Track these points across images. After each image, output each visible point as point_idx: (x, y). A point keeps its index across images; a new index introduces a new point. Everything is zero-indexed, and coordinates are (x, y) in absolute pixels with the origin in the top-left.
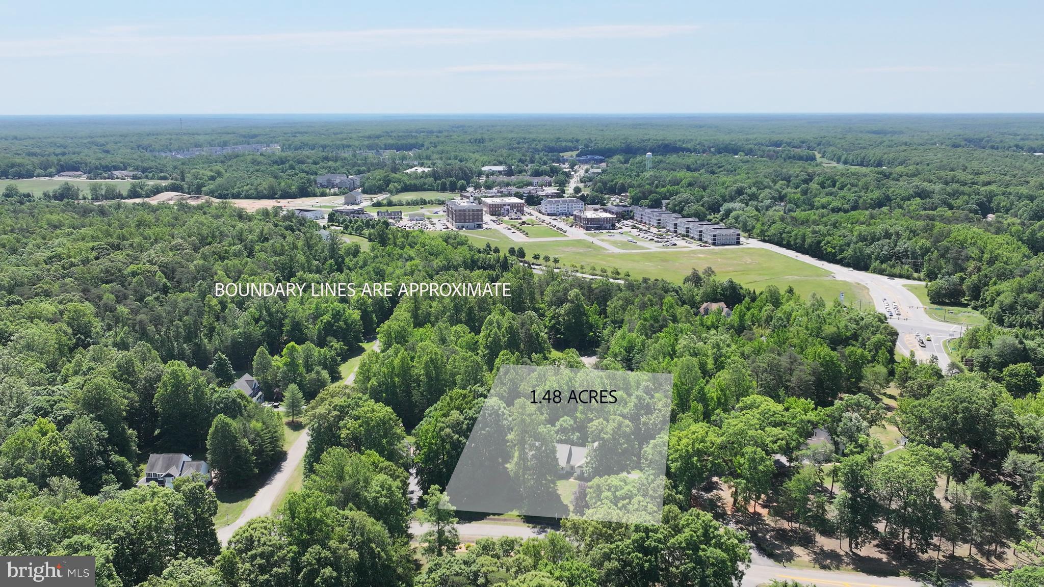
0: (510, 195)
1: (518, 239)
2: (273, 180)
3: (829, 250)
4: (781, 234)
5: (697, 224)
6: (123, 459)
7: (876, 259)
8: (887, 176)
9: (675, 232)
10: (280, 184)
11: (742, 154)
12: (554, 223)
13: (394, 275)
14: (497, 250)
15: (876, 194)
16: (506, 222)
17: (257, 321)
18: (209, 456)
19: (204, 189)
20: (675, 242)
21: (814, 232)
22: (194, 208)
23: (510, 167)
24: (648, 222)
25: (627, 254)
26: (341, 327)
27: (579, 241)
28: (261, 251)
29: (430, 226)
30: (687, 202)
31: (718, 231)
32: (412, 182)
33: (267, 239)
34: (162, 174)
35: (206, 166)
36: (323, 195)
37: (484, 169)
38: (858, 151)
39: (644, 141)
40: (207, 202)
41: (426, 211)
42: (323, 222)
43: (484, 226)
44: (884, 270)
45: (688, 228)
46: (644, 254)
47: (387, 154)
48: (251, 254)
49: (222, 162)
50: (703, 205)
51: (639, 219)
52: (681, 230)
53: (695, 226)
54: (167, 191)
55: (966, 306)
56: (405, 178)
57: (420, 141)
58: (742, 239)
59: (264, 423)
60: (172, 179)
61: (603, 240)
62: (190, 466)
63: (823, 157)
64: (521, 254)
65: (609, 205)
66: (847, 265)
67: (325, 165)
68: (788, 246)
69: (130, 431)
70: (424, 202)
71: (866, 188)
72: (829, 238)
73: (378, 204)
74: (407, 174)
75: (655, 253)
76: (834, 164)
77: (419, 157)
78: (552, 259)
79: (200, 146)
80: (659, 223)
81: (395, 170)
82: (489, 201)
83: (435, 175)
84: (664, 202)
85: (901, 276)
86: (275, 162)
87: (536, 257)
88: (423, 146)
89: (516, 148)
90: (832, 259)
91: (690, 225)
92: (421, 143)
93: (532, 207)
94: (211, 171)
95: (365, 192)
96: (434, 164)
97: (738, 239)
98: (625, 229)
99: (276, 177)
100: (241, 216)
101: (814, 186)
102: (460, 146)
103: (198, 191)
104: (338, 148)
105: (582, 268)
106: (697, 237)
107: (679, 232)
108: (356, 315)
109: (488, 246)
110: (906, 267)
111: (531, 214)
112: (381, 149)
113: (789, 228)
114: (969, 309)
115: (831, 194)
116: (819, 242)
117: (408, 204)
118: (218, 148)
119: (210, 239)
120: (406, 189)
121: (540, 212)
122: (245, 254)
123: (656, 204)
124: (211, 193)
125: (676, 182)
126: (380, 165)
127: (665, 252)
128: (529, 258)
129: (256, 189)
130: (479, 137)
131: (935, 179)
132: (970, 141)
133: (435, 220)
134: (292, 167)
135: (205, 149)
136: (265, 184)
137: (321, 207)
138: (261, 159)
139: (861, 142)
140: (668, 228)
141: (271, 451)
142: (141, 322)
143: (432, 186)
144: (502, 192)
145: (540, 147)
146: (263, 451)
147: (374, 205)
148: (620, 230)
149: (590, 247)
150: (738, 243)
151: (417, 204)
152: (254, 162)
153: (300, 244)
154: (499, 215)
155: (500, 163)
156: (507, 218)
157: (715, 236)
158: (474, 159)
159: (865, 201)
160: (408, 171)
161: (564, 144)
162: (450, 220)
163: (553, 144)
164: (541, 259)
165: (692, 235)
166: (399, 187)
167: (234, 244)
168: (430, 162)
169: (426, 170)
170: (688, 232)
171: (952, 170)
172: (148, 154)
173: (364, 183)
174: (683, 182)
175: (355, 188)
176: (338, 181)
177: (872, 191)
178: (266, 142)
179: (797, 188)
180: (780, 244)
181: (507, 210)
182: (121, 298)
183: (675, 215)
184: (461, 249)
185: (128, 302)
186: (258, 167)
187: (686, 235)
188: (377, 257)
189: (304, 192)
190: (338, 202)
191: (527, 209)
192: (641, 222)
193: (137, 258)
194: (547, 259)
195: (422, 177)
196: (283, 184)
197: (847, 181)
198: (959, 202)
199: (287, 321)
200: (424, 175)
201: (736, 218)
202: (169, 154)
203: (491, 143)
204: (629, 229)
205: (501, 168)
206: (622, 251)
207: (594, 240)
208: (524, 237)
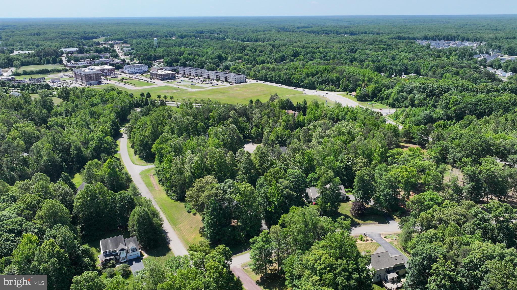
1: (131, 88)
3: (295, 81)
9: (210, 78)
12: (139, 78)
16: (112, 79)
20: (216, 83)
23: (78, 48)
24: (189, 74)
27: (165, 86)
31: (237, 76)
37: (63, 50)
41: (54, 76)
43: (103, 82)
45: (216, 76)
50: (211, 64)
51: (183, 73)
52: (213, 77)
58: (247, 80)
64: (149, 96)
68: (271, 81)
75: (213, 89)
78: (169, 97)
80: (197, 74)
84: (187, 63)
87: (159, 97)
91: (217, 74)
93: (118, 70)
97: (245, 79)
106: (224, 80)
111: (121, 74)
116: (289, 78)
121: (123, 72)
123: (184, 65)
127: (217, 89)
133: (69, 81)
140: (204, 76)
143: (38, 61)
144: (90, 63)
148: (180, 80)
149: (177, 89)
150: (246, 82)
155: (71, 47)
156: (109, 77)
161: (90, 35)
162: (80, 80)
164: (162, 97)
165: (221, 79)
181: (106, 73)
183: (203, 70)
187: (218, 80)
191: (117, 72)
192: (185, 74)
194: (166, 97)
204: (183, 79)
205: (75, 49)
206: (196, 90)
207: (172, 85)
208: (133, 86)
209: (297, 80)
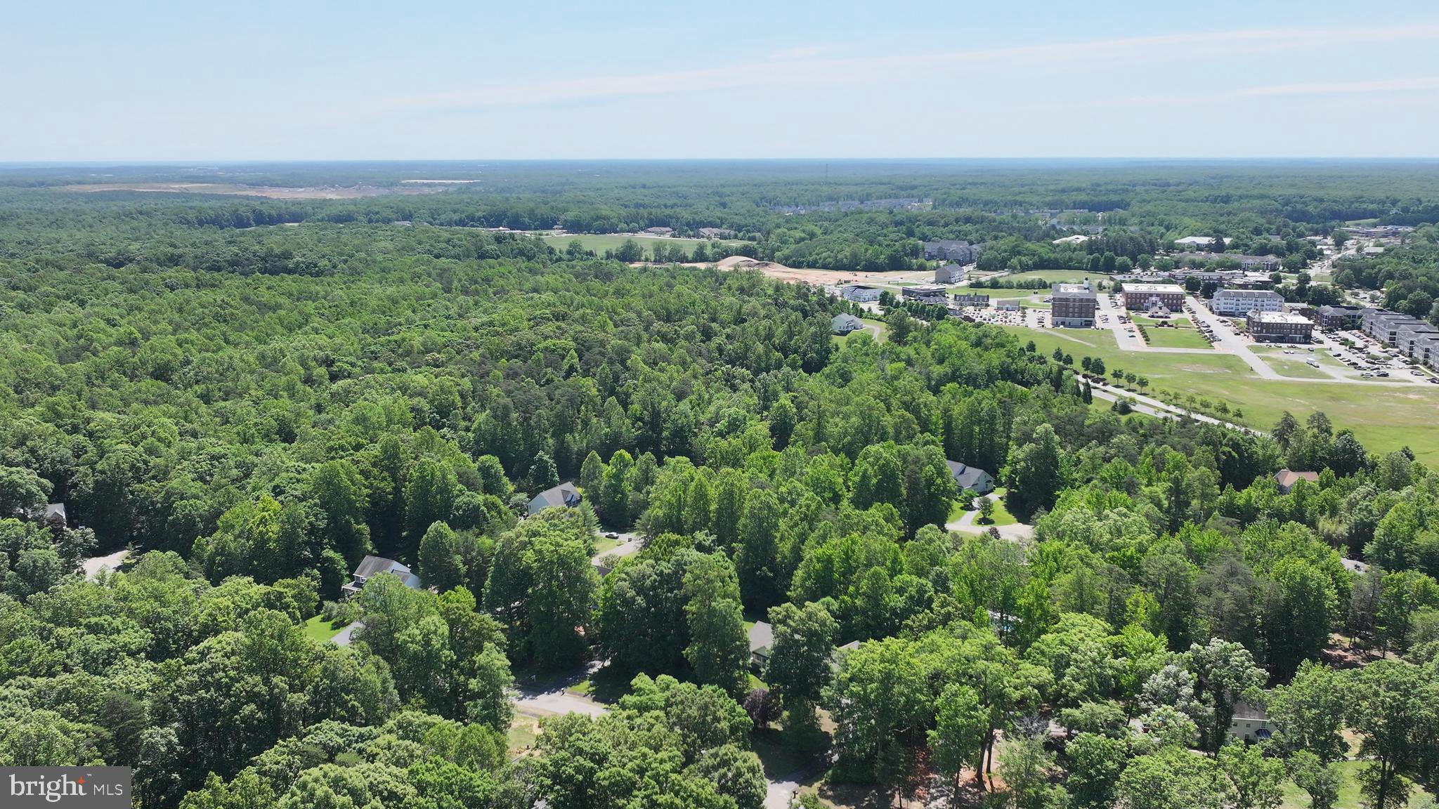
2: (863, 246)
19: (777, 254)
32: (1053, 257)
43: (1097, 324)
54: (737, 254)
56: (1046, 251)
60: (757, 240)
62: (398, 576)
64: (1098, 368)
73: (978, 285)
79: (837, 199)
81: (1042, 239)
83: (1091, 247)
95: (977, 267)
117: (1017, 286)
124: (785, 260)
151: (1032, 288)
156: (1141, 315)
160: (1060, 240)
166: (1030, 262)
176: (953, 251)
181: (1153, 303)
190: (929, 279)
200: (1079, 247)
208: (1144, 343)
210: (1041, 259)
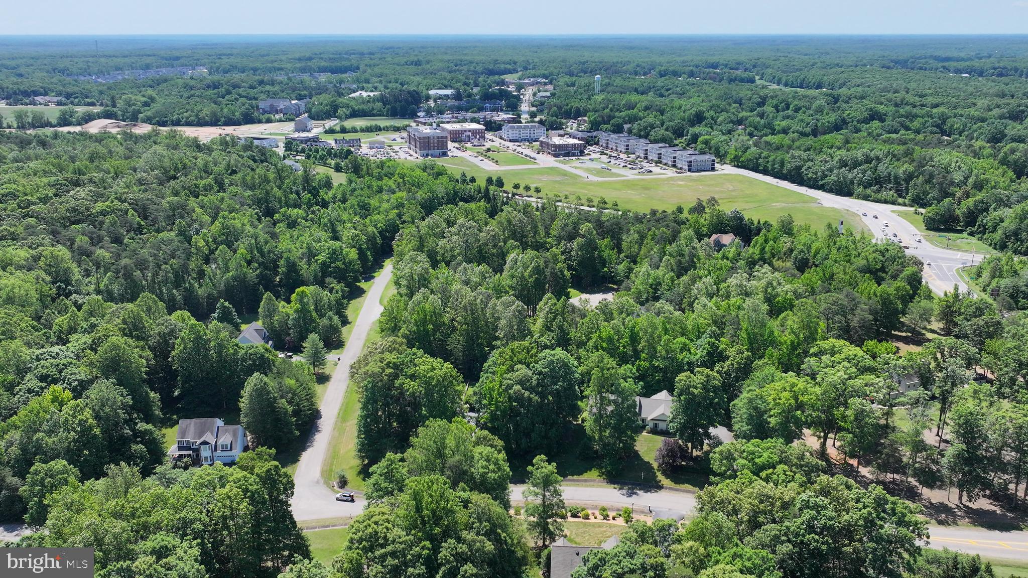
0: (464, 120)
1: (489, 167)
2: (213, 105)
4: (757, 159)
5: (670, 150)
6: (150, 427)
7: (859, 185)
8: (836, 99)
9: (646, 158)
10: (222, 110)
11: (686, 76)
12: (519, 149)
13: (381, 209)
14: (473, 180)
15: (833, 117)
16: (470, 149)
17: (249, 263)
18: (243, 419)
19: (141, 116)
20: (651, 169)
21: (793, 157)
22: (141, 137)
23: (458, 90)
24: (614, 148)
25: (606, 182)
26: (338, 268)
27: (552, 168)
28: (231, 184)
29: (393, 154)
30: (652, 127)
31: (693, 157)
32: (361, 107)
33: (234, 172)
34: (88, 100)
35: (135, 90)
36: (269, 121)
37: (432, 92)
38: (797, 73)
39: (584, 63)
40: (154, 130)
41: (381, 137)
42: (281, 151)
43: (449, 153)
44: (869, 196)
45: (660, 154)
46: (623, 181)
47: (323, 78)
48: (222, 187)
49: (151, 86)
50: (667, 130)
51: (605, 145)
52: (653, 156)
53: (668, 153)
54: (99, 118)
55: (961, 232)
56: (353, 103)
57: (354, 63)
58: (717, 166)
59: (297, 380)
60: (101, 105)
61: (576, 168)
62: (226, 431)
63: (761, 79)
64: (500, 183)
65: (568, 129)
66: (830, 191)
67: (264, 90)
69: (152, 394)
70: (378, 129)
71: (820, 110)
72: (810, 164)
73: (331, 131)
74: (354, 98)
75: (633, 180)
76: (775, 86)
77: (358, 81)
78: (533, 189)
79: (120, 69)
80: (627, 149)
81: (340, 95)
82: (448, 127)
83: (382, 100)
84: (626, 126)
85: (886, 202)
86: (209, 87)
87: (516, 187)
88: (358, 68)
89: (455, 71)
90: (814, 185)
91: (663, 151)
92: (355, 65)
93: (491, 133)
94: (144, 96)
95: (312, 117)
96: (376, 88)
97: (713, 165)
98: (593, 156)
99: (215, 103)
100: (196, 145)
101: (768, 109)
102: (398, 68)
103: (134, 118)
104: (270, 70)
105: (566, 197)
106: (670, 163)
107: (650, 158)
108: (353, 254)
109: (464, 175)
110: (891, 193)
111: (493, 140)
112: (315, 71)
113: (765, 154)
114: (965, 235)
115: (788, 117)
117: (362, 130)
118: (141, 72)
119: (172, 173)
120: (355, 114)
121: (501, 138)
122: (216, 188)
123: (618, 129)
124: (148, 120)
125: (631, 106)
126: (321, 90)
127: (643, 180)
128: (508, 187)
129: (197, 116)
130: (416, 59)
131: (885, 102)
132: (896, 63)
133: (397, 148)
134: (229, 93)
135: (127, 72)
136: (207, 111)
137: (271, 134)
138: (192, 83)
139: (795, 63)
140: (638, 154)
141: (309, 410)
142: (125, 267)
143: (380, 110)
144: (457, 118)
145: (479, 69)
146: (301, 411)
147: (326, 132)
148: (589, 157)
149: (565, 175)
150: (713, 169)
151: (372, 131)
152: (186, 86)
153: (271, 176)
154: (460, 142)
155: (446, 87)
156: (469, 145)
157: (690, 162)
158: (414, 82)
159: (823, 124)
160: (353, 95)
161: (502, 66)
162: (413, 147)
163: (491, 67)
164: (521, 188)
165: (665, 161)
166: (348, 113)
167: (201, 178)
168: (370, 85)
169: (372, 94)
170: (660, 158)
171: (896, 92)
172: (68, 79)
173: (311, 109)
174: (638, 105)
175: (300, 114)
176: (282, 107)
177: (827, 114)
178: (190, 65)
179: (752, 111)
180: (756, 170)
181: (468, 136)
182: (96, 241)
183: (642, 140)
184: (443, 179)
185: (104, 243)
186: (193, 92)
187: (659, 162)
188: (355, 190)
189: (248, 119)
190: (288, 128)
191: (489, 135)
192: (607, 147)
193: (102, 196)
194: (527, 188)
195: (368, 101)
196: (226, 110)
197: (801, 104)
198: (916, 124)
199: (282, 262)
200: (369, 100)
201: (706, 142)
202: (88, 78)
203: (428, 66)
204: (597, 156)
205: (449, 92)
206: (600, 179)
207: (566, 167)
208: (494, 164)
209: (816, 174)
210: (354, 110)
